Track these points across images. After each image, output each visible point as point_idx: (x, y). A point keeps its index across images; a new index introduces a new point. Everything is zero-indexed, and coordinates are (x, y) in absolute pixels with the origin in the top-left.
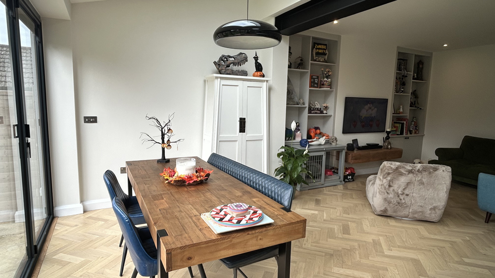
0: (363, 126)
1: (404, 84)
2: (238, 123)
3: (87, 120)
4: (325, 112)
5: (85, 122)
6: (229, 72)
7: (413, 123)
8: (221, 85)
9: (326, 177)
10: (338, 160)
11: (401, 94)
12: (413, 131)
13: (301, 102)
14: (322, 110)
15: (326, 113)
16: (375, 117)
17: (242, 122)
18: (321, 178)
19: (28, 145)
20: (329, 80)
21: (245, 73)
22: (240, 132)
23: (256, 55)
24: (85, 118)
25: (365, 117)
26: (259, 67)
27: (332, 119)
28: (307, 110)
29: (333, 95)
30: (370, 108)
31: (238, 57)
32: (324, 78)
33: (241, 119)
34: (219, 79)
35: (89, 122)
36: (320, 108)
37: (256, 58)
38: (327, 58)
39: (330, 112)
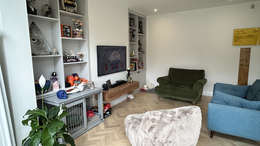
0: (113, 68)
1: (133, 36)
4: (81, 59)
7: (140, 62)
9: (88, 121)
10: (97, 99)
11: (133, 43)
12: (141, 67)
13: (54, 52)
14: (77, 58)
15: (82, 61)
16: (119, 60)
18: (83, 124)
20: (81, 30)
25: (113, 61)
27: (87, 65)
28: (62, 59)
29: (86, 43)
30: (116, 54)
32: (76, 29)
36: (76, 57)
38: (77, 9)
39: (85, 59)
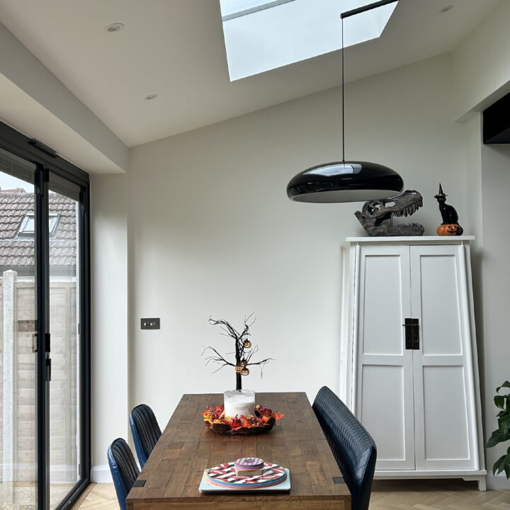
2: (402, 331)
3: (145, 324)
5: (143, 327)
6: (381, 231)
8: (363, 256)
17: (412, 328)
19: (49, 362)
21: (418, 230)
22: (407, 348)
23: (441, 191)
24: (143, 321)
26: (449, 215)
31: (402, 199)
33: (408, 321)
34: (358, 247)
35: (148, 327)
37: (441, 198)
